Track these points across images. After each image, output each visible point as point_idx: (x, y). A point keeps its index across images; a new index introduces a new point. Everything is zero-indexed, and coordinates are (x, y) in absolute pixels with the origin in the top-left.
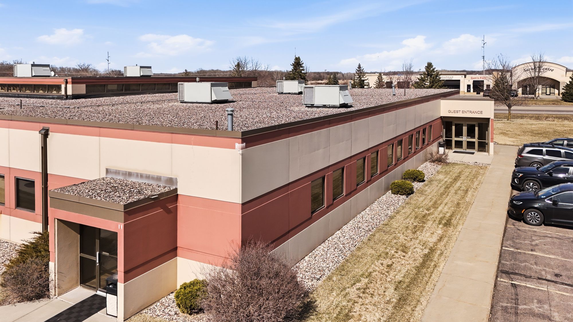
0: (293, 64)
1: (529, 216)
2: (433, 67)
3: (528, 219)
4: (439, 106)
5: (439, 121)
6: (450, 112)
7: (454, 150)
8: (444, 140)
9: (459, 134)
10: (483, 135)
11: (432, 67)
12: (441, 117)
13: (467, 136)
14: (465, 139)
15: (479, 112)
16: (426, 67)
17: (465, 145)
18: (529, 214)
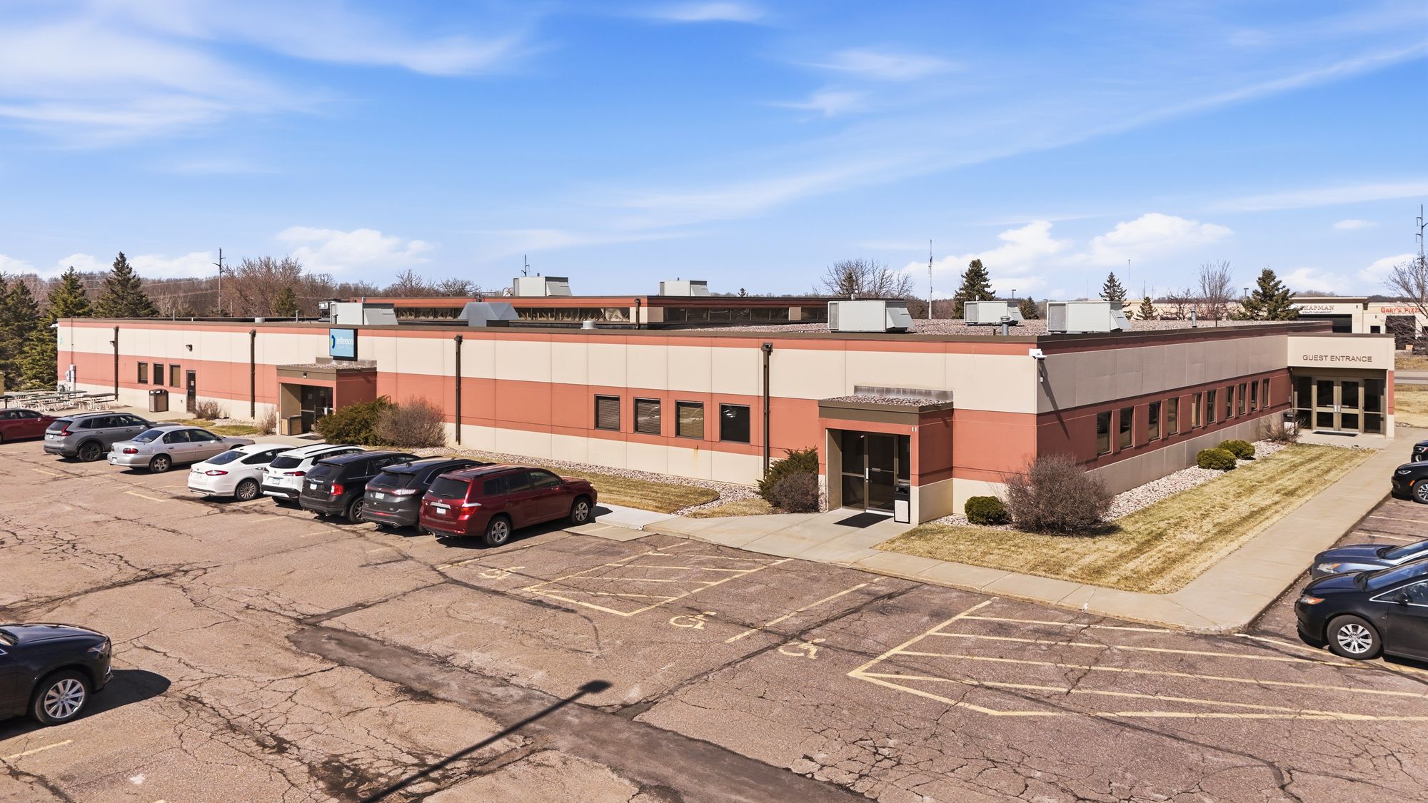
0: (967, 274)
1: (1421, 491)
2: (1276, 280)
3: (1420, 495)
4: (1284, 346)
5: (1286, 375)
6: (1305, 357)
7: (1314, 431)
8: (1296, 412)
9: (1325, 399)
10: (1373, 402)
11: (1273, 279)
12: (1289, 368)
13: (1343, 404)
14: (1337, 409)
15: (1364, 359)
16: (1259, 279)
17: (1337, 420)
18: (1422, 487)
